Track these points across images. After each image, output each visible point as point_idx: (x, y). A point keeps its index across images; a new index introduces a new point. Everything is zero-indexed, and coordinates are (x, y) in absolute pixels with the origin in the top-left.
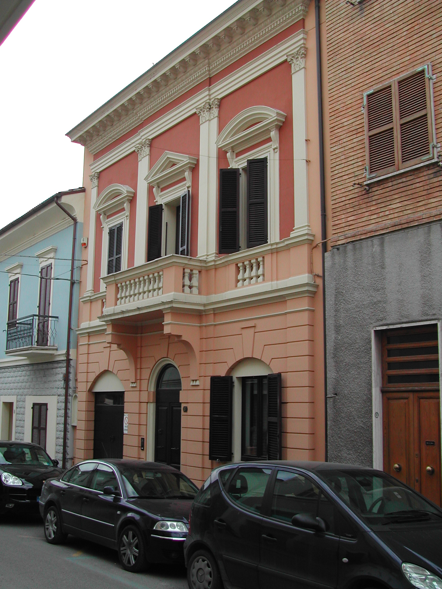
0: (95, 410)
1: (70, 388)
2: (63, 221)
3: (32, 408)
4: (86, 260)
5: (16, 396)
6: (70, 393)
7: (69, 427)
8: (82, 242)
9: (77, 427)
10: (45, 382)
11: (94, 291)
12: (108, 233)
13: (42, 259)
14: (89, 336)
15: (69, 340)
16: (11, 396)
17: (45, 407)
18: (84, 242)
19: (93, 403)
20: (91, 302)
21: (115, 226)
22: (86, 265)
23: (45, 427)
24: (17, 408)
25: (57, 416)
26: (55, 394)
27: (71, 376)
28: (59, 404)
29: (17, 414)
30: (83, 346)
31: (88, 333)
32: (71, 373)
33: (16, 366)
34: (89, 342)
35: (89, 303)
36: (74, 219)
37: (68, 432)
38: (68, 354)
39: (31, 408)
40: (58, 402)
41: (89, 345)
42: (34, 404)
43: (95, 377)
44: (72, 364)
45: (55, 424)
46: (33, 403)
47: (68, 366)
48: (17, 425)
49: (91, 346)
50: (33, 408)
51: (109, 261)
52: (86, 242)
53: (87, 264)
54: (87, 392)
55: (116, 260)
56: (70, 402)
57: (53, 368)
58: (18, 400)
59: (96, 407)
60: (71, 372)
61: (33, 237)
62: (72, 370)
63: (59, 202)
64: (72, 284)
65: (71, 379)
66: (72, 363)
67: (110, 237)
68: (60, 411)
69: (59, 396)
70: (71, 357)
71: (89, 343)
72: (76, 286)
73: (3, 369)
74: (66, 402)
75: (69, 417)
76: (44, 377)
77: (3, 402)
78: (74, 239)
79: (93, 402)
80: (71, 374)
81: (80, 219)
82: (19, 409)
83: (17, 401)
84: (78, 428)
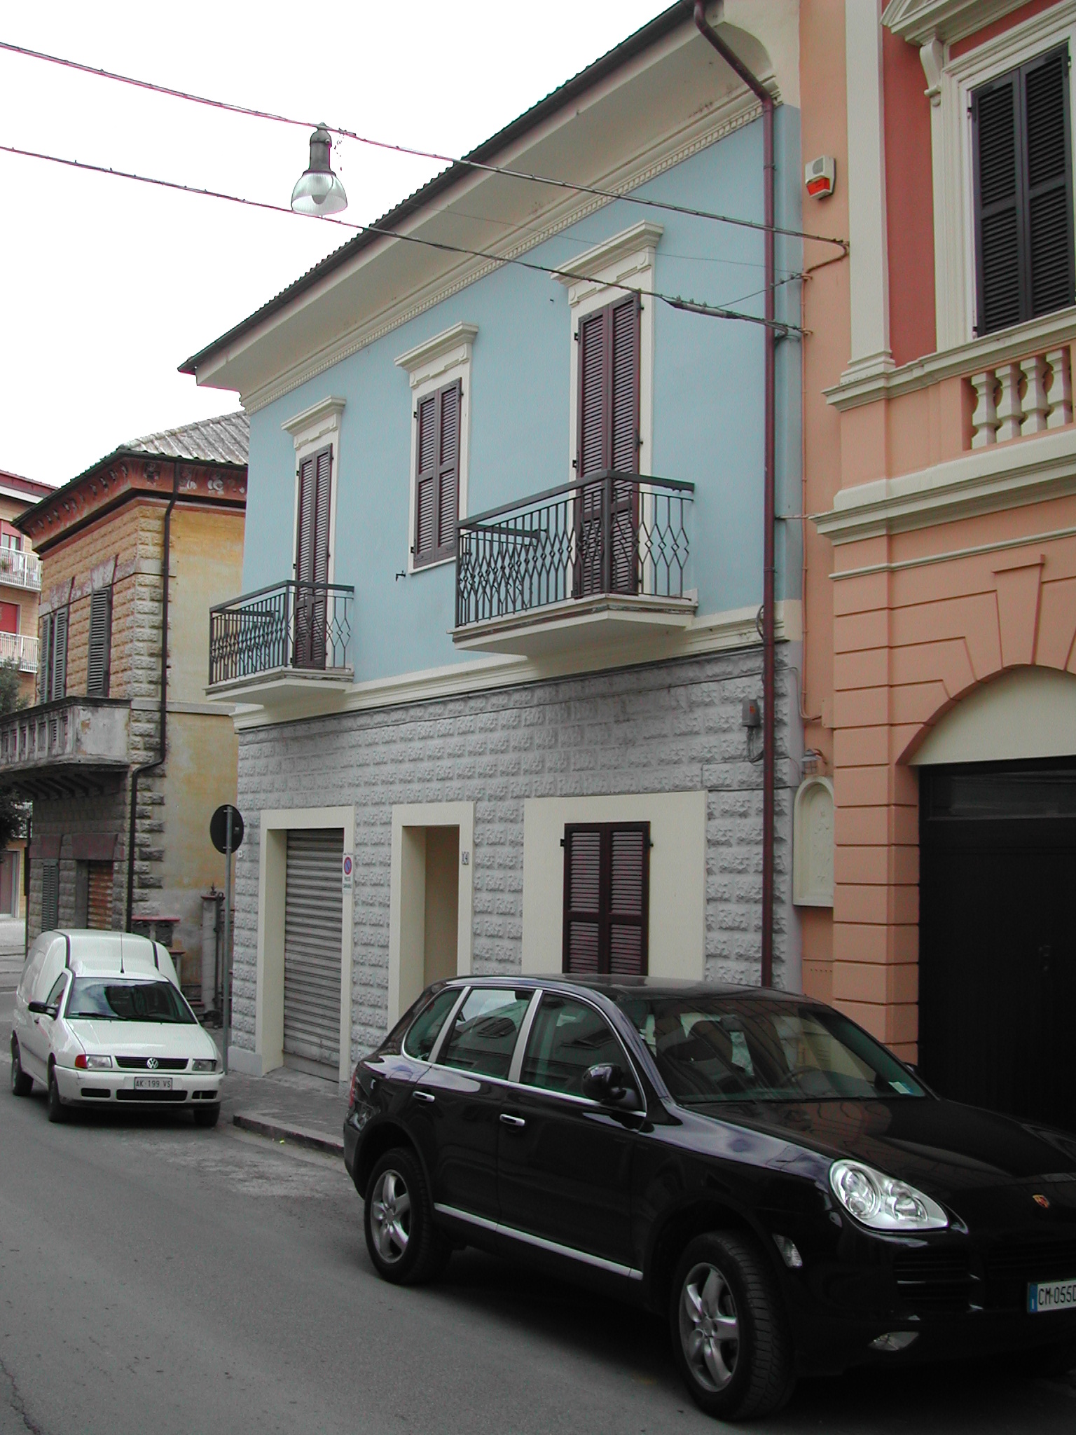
0: (921, 839)
1: (784, 755)
2: (692, 120)
3: (563, 843)
4: (840, 242)
5: (471, 804)
6: (785, 778)
7: (784, 914)
8: (810, 176)
9: (835, 911)
10: (628, 742)
11: (892, 356)
12: (969, 110)
13: (586, 286)
14: (890, 537)
15: (773, 564)
16: (444, 804)
17: (638, 836)
18: (822, 174)
19: (915, 813)
20: (889, 401)
21: (1017, 68)
22: (845, 261)
23: (639, 913)
24: (476, 845)
25: (709, 872)
26: (690, 784)
27: (787, 709)
28: (713, 823)
29: (477, 866)
30: (846, 583)
31: (890, 523)
32: (783, 695)
33: (467, 696)
34: (890, 559)
35: (881, 406)
36: (765, 95)
37: (780, 931)
38: (768, 620)
39: (559, 843)
40: (710, 816)
41: (892, 571)
42: (572, 830)
43: (943, 700)
44: (786, 660)
45: (701, 901)
46: (566, 824)
47: (771, 672)
48: (480, 907)
49: (903, 579)
50: (566, 843)
51: (984, 220)
52: (828, 172)
53: (846, 255)
54: (893, 766)
55: (1031, 207)
56: (787, 811)
57: (670, 687)
58: (479, 815)
59: (926, 828)
60: (783, 690)
61: (533, 216)
62: (787, 684)
63: (712, 23)
64: (774, 342)
65: (786, 719)
66: (788, 656)
67: (981, 123)
68: (722, 849)
69: (712, 790)
70: (782, 633)
71: (894, 565)
72: (788, 352)
73: (400, 712)
74: (770, 811)
75: (780, 872)
76: (617, 722)
77: (406, 828)
78: (771, 169)
79: (915, 806)
80: (786, 700)
81: (789, 94)
82: (485, 850)
83: (477, 821)
84: (837, 916)
